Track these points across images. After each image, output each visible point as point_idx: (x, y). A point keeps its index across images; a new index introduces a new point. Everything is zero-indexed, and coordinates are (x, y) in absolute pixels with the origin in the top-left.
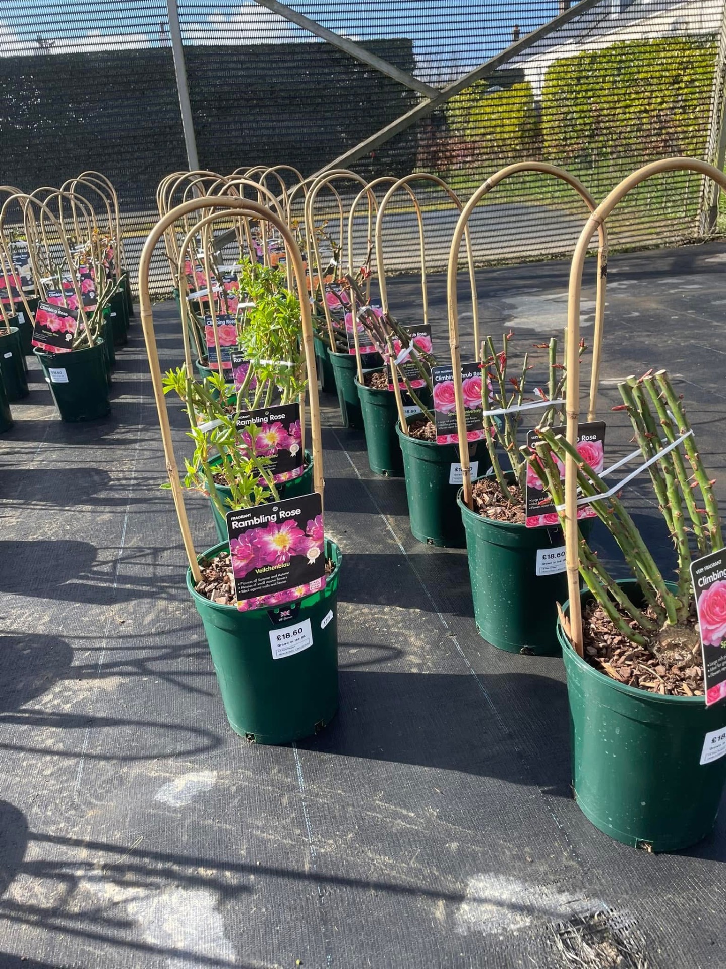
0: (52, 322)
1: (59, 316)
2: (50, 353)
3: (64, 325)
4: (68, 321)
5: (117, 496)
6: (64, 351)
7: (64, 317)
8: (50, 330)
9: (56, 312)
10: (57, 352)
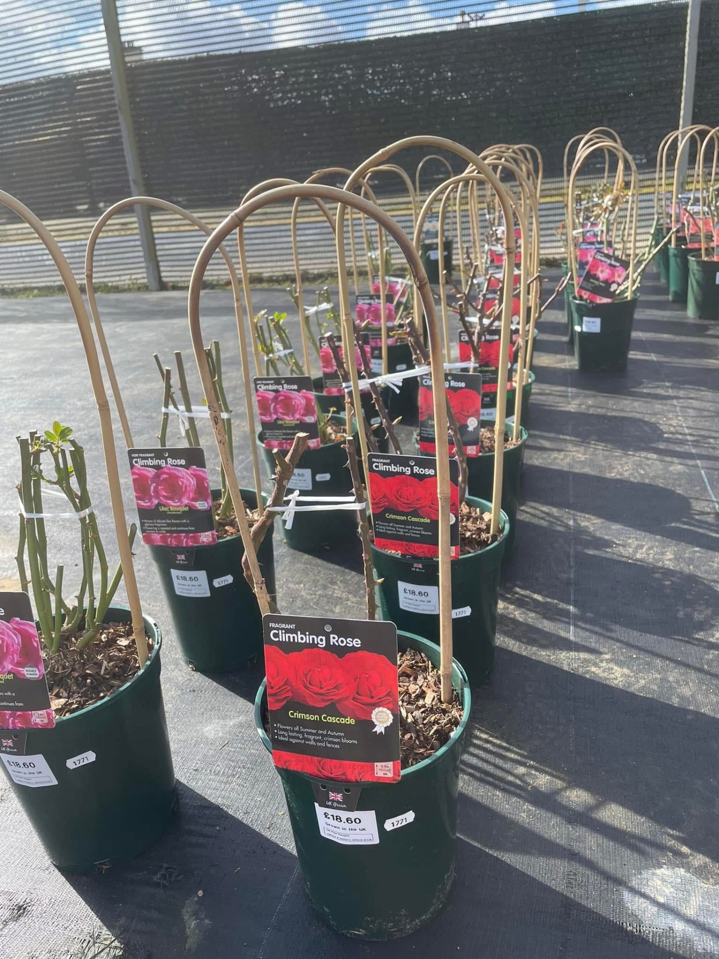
0: (602, 271)
1: (611, 265)
2: (591, 302)
3: (613, 275)
4: (618, 271)
5: (678, 449)
6: (606, 300)
7: (615, 266)
8: (598, 279)
9: (609, 261)
10: (598, 301)
